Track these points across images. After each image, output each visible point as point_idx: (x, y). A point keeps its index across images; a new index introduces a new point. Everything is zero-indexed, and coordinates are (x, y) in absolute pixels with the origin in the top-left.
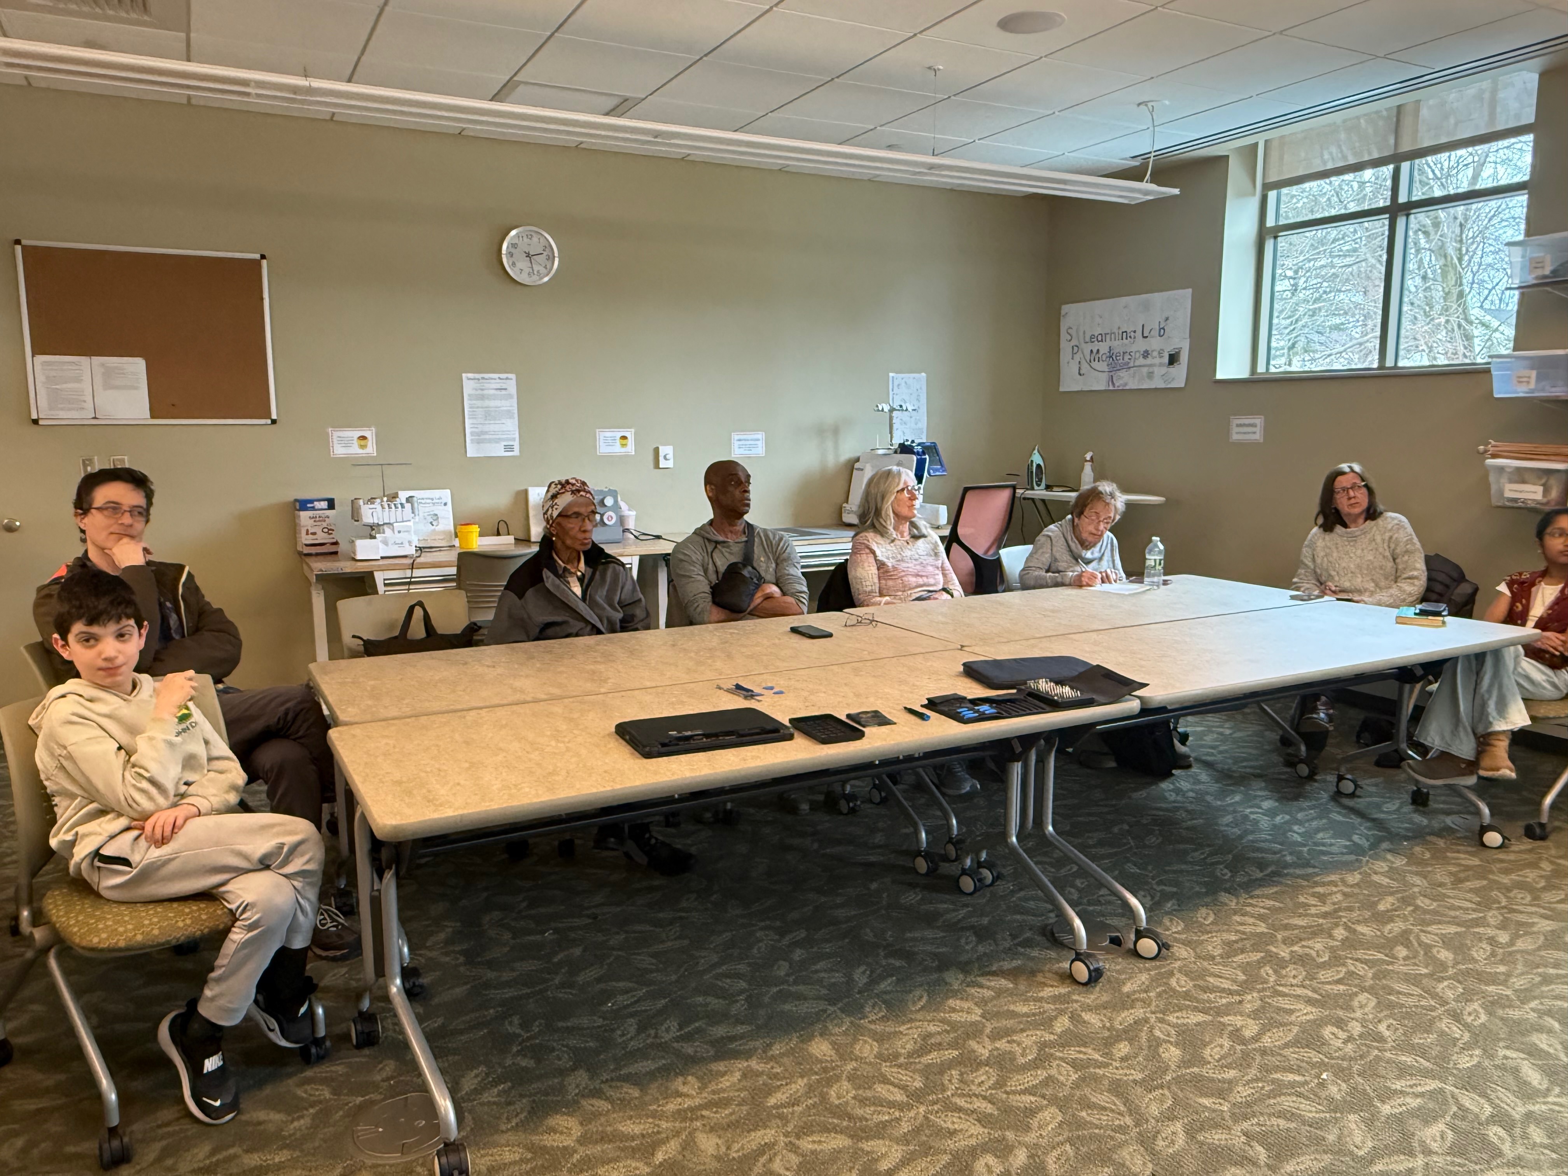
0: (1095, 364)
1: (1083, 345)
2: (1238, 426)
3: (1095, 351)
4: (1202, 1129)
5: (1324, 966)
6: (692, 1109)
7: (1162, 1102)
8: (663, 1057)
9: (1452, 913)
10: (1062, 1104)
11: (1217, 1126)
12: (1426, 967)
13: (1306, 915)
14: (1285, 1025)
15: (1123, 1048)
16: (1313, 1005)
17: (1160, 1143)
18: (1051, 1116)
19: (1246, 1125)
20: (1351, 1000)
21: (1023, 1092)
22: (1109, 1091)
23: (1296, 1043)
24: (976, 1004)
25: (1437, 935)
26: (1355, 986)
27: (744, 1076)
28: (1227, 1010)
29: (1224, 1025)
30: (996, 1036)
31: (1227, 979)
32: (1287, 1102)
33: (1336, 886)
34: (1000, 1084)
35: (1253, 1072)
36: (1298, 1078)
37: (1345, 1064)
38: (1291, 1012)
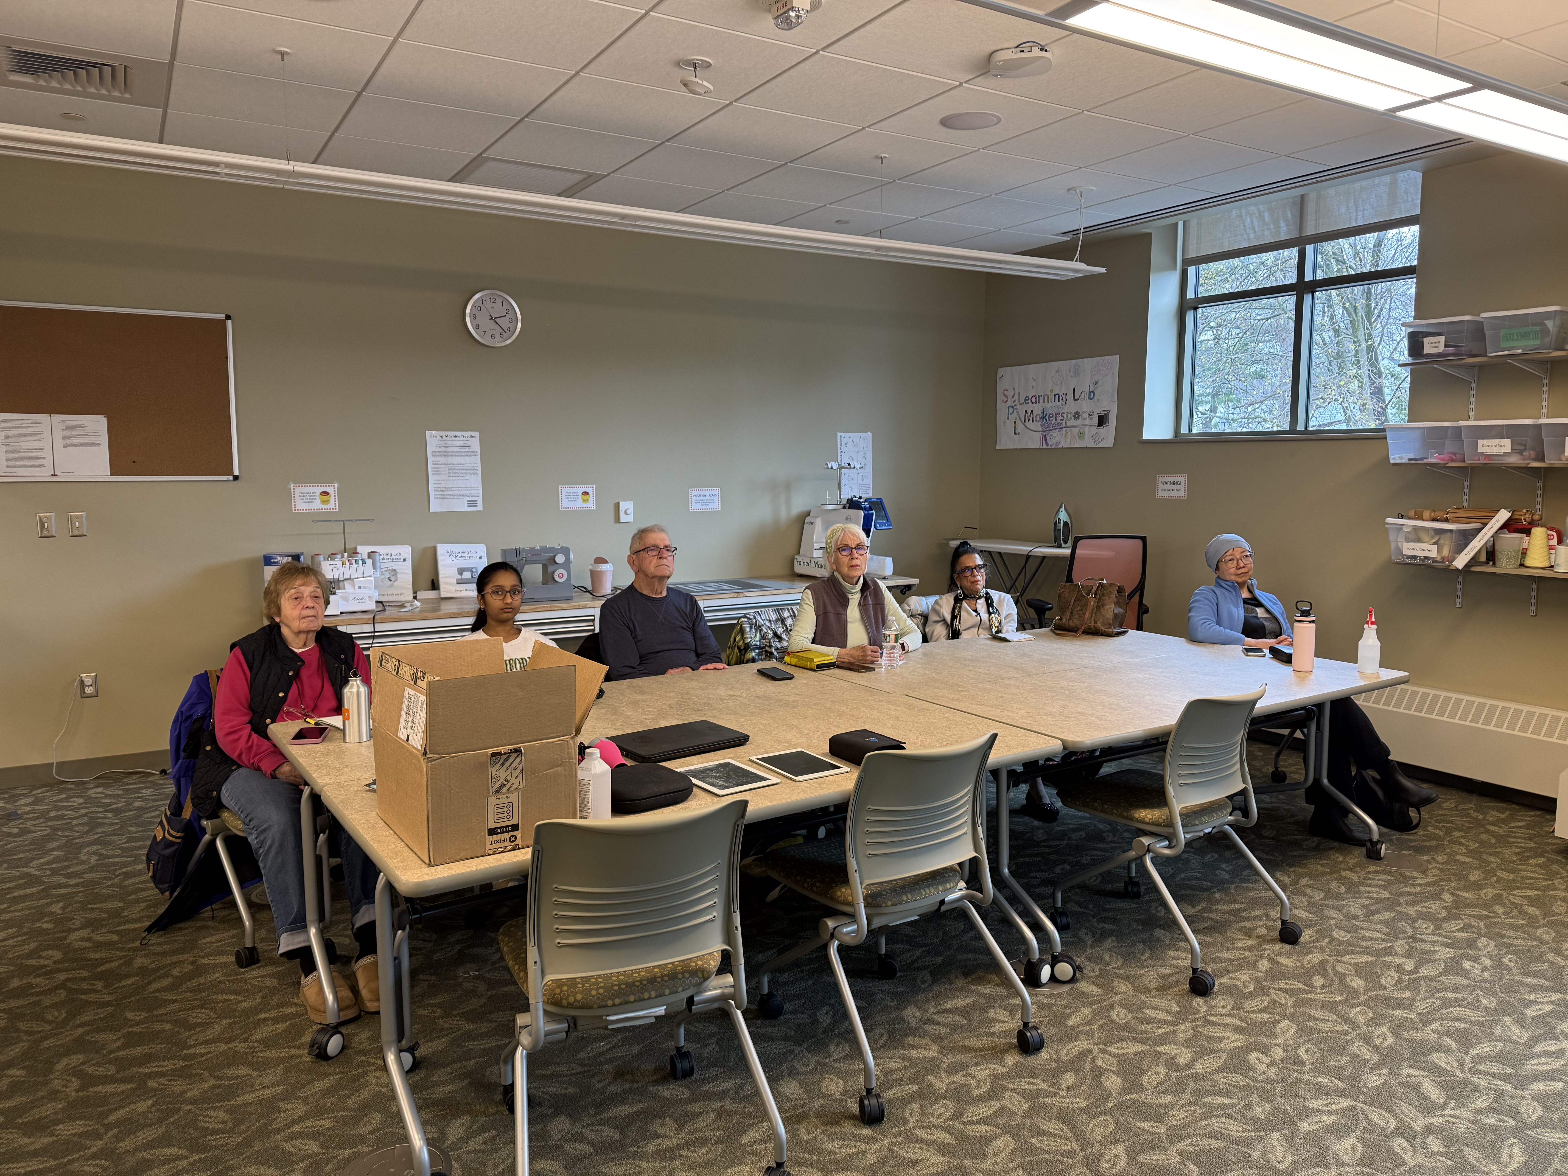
0: (1030, 424)
1: (1018, 406)
2: (1163, 483)
3: (1029, 413)
4: (1142, 1151)
5: (1250, 996)
6: (670, 1149)
7: (1105, 1127)
8: (641, 1101)
9: (1364, 943)
10: (1014, 1132)
11: (1154, 1148)
12: (1341, 995)
13: (1233, 949)
14: (1215, 1052)
15: (1070, 1078)
16: (1240, 1033)
17: (1105, 1165)
18: (1004, 1143)
19: (1181, 1146)
20: (1274, 1027)
21: (978, 1122)
22: (1057, 1119)
23: (1224, 1069)
24: (933, 1040)
25: (1350, 964)
26: (1278, 1014)
27: (719, 1116)
28: (1164, 1039)
29: (1159, 1053)
30: (952, 1070)
31: (1162, 1010)
32: (1216, 1124)
33: (1261, 920)
34: (957, 1115)
35: (1187, 1096)
36: (1226, 1101)
37: (1268, 1087)
38: (1221, 1039)
